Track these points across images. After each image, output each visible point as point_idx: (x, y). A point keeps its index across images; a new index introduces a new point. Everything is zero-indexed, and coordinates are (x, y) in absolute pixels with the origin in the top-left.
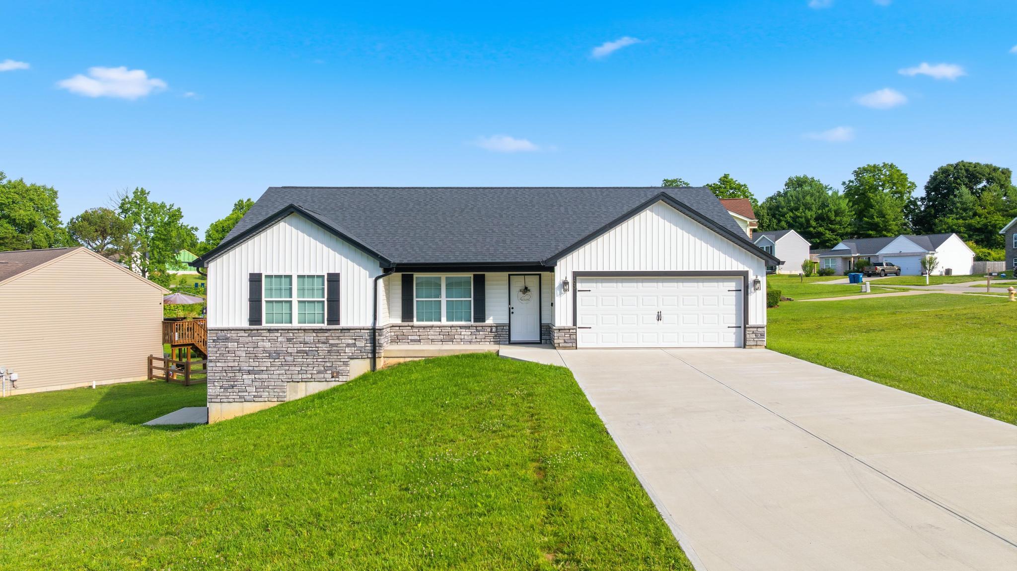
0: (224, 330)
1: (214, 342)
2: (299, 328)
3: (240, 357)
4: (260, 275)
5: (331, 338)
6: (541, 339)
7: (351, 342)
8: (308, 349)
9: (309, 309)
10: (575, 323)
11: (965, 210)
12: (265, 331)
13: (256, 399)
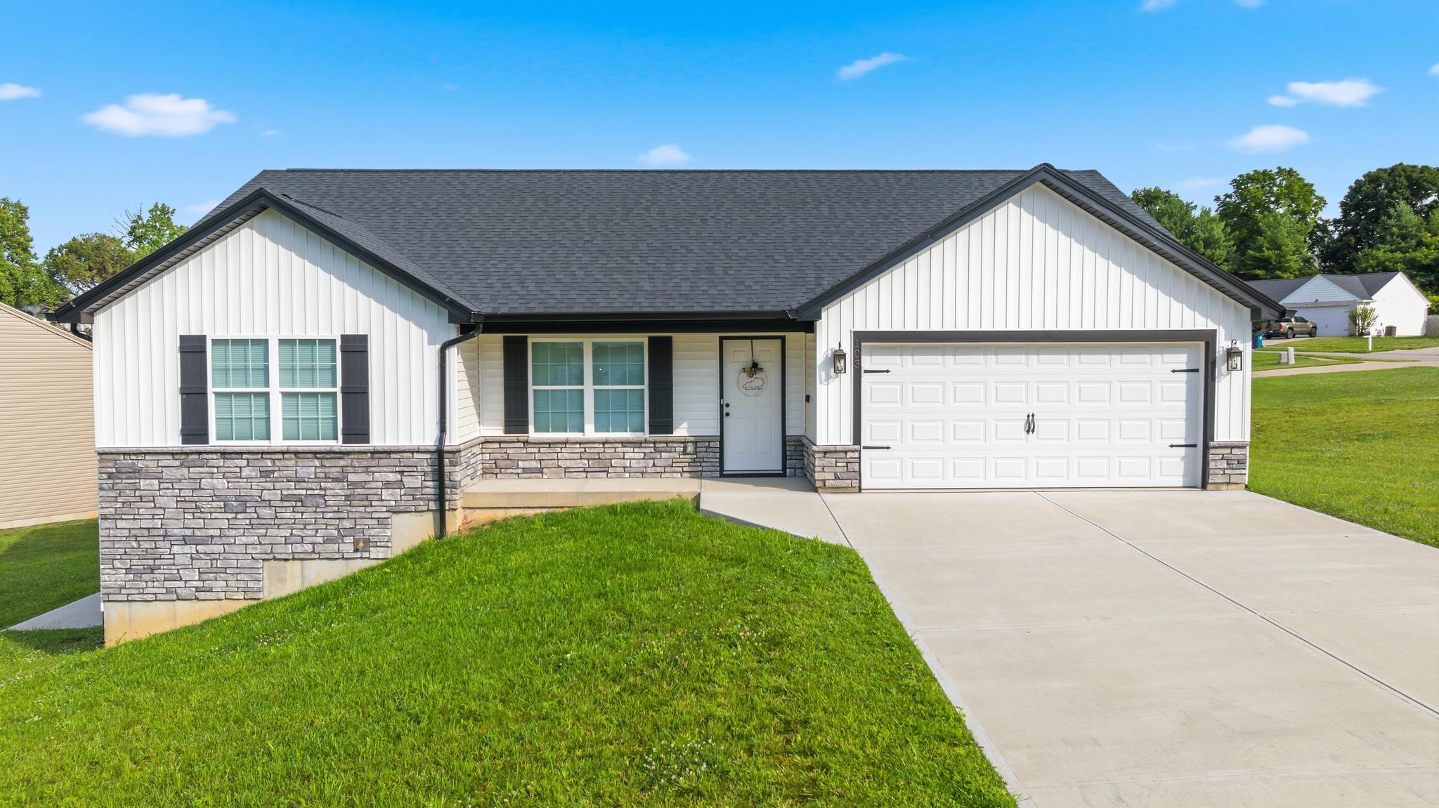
0: (129, 454)
1: (109, 478)
2: (285, 449)
3: (164, 509)
4: (202, 339)
5: (350, 469)
6: (784, 467)
7: (392, 477)
8: (304, 492)
9: (305, 410)
10: (857, 438)
11: (1404, 237)
12: (215, 456)
13: (201, 595)
